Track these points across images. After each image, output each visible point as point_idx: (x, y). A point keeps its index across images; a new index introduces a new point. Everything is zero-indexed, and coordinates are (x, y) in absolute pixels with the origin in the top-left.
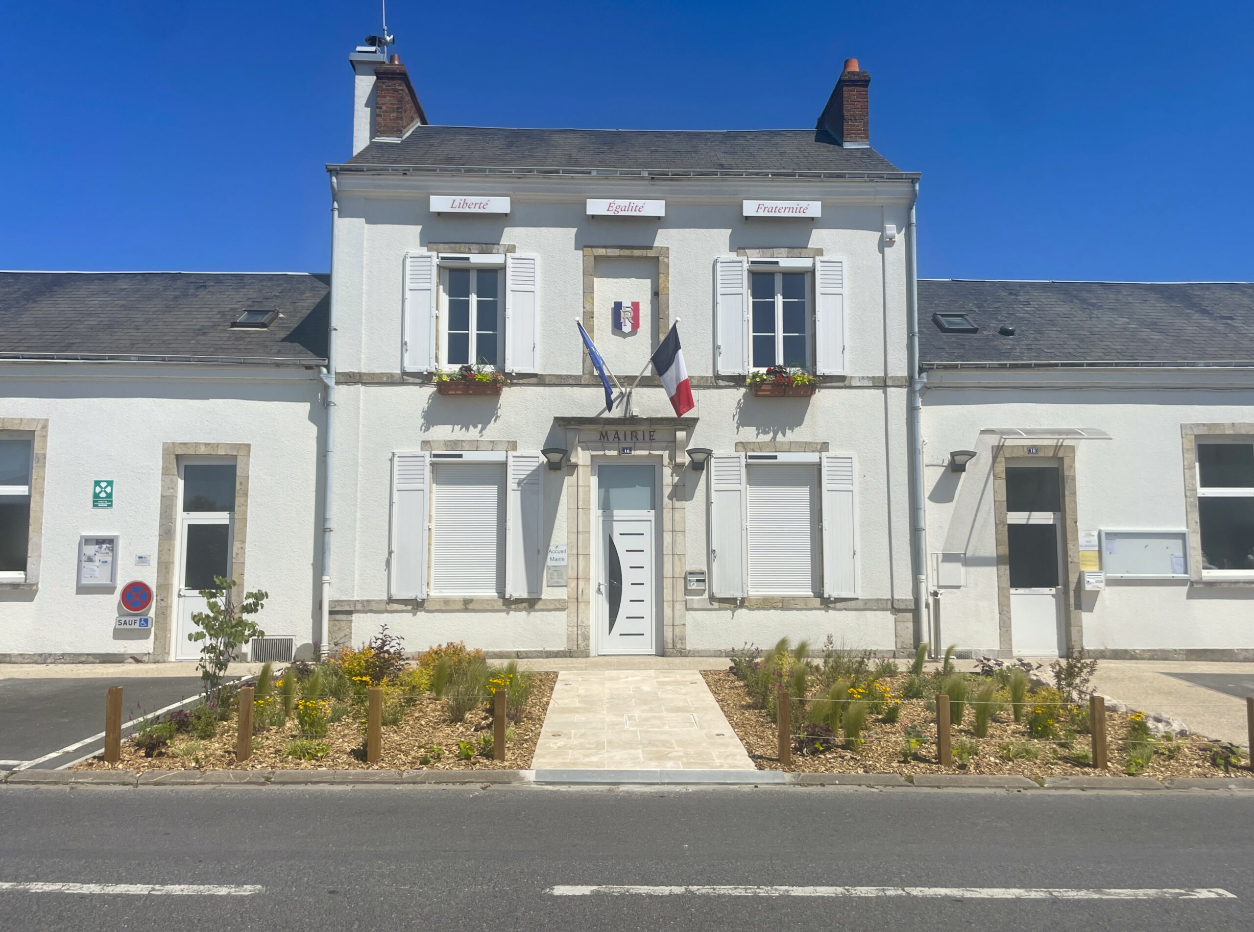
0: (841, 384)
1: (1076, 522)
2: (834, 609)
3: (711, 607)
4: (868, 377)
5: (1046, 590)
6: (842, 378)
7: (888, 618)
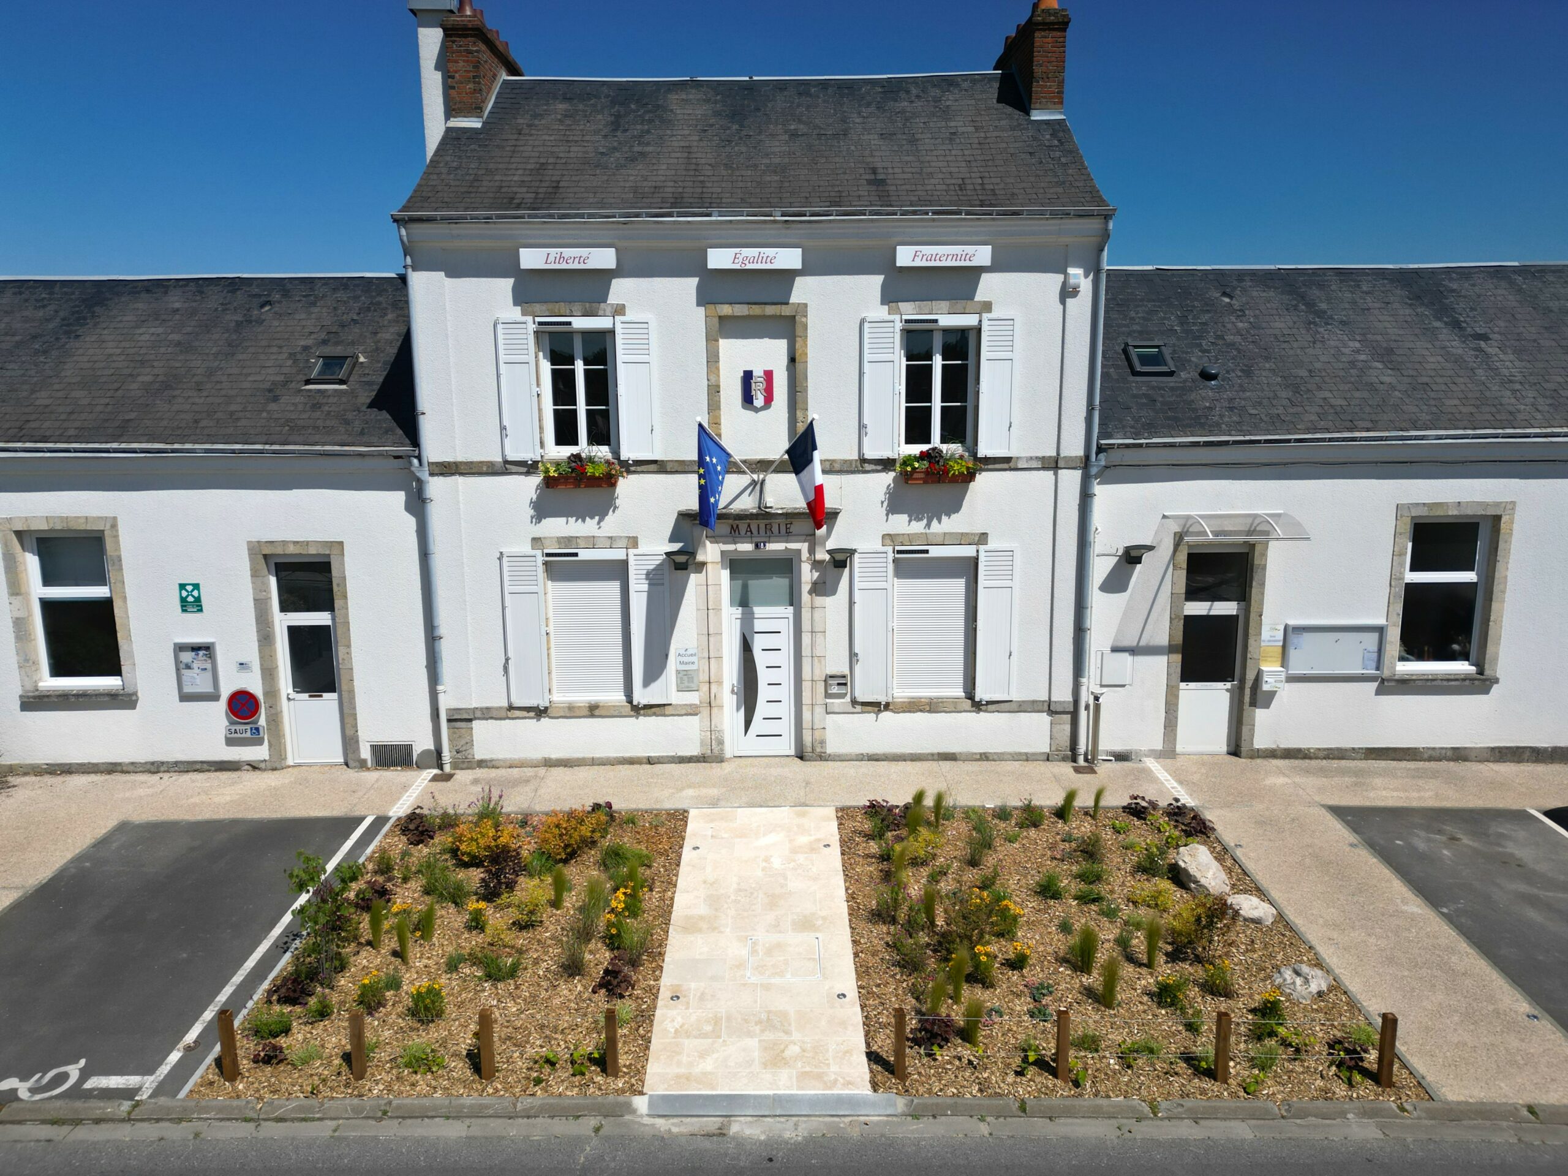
0: (1005, 466)
1: (1261, 616)
2: (986, 711)
3: (855, 710)
4: (1036, 458)
5: (1220, 685)
6: (1008, 460)
7: (1044, 719)
